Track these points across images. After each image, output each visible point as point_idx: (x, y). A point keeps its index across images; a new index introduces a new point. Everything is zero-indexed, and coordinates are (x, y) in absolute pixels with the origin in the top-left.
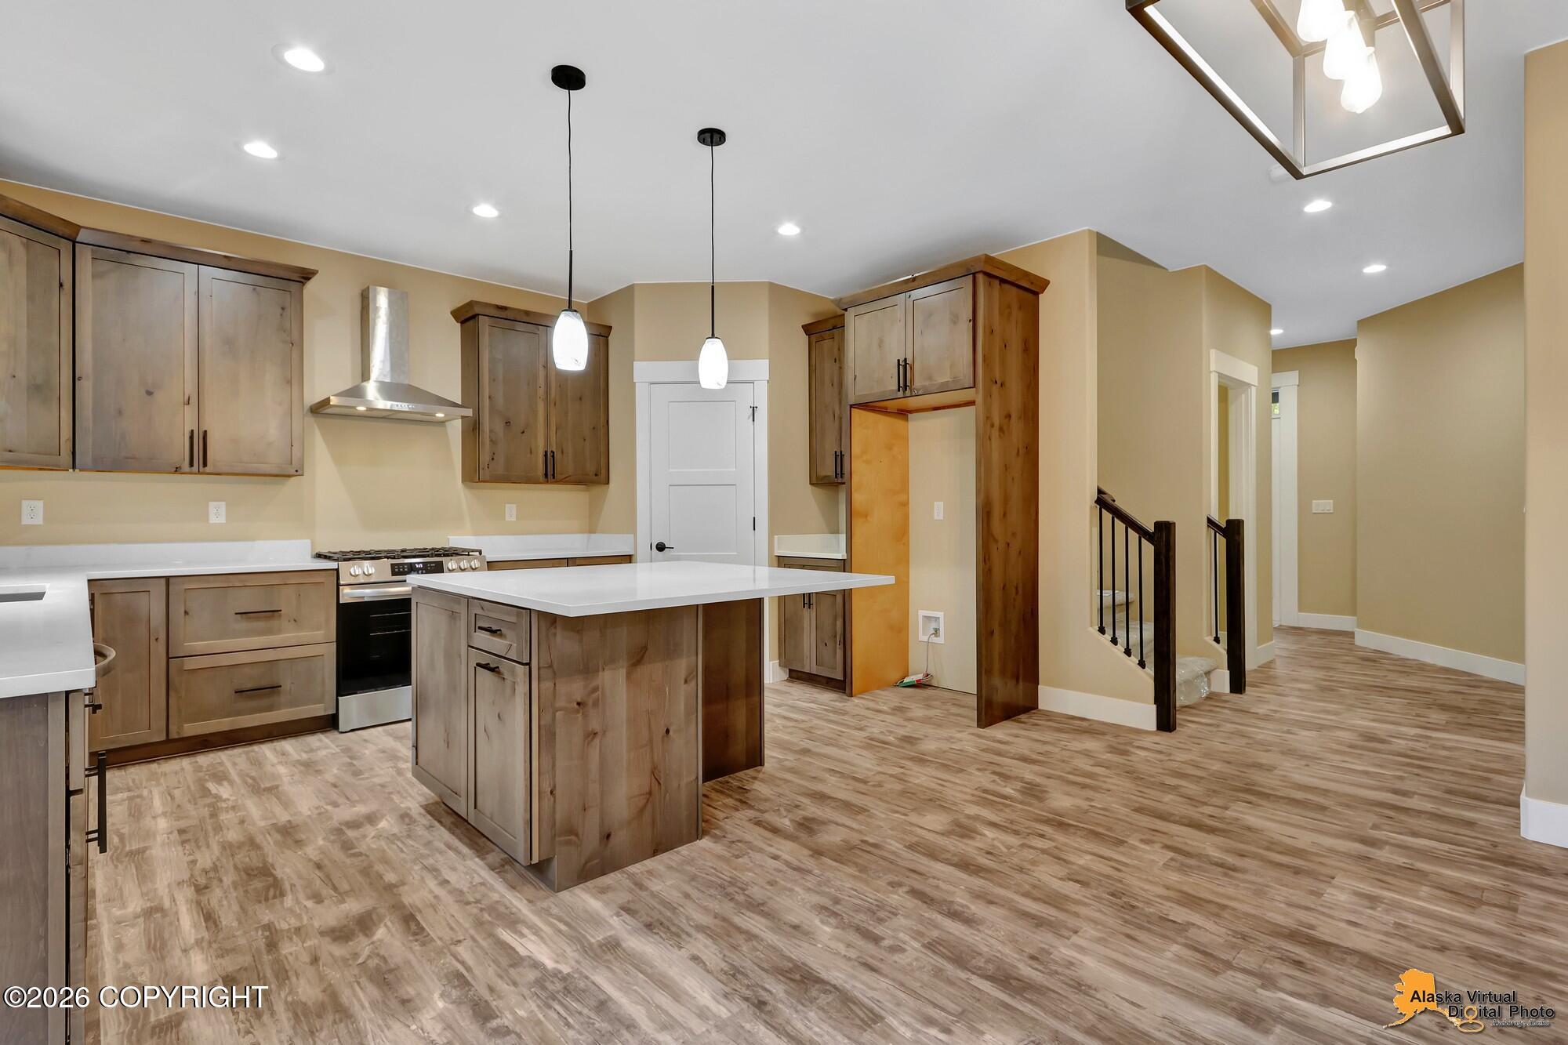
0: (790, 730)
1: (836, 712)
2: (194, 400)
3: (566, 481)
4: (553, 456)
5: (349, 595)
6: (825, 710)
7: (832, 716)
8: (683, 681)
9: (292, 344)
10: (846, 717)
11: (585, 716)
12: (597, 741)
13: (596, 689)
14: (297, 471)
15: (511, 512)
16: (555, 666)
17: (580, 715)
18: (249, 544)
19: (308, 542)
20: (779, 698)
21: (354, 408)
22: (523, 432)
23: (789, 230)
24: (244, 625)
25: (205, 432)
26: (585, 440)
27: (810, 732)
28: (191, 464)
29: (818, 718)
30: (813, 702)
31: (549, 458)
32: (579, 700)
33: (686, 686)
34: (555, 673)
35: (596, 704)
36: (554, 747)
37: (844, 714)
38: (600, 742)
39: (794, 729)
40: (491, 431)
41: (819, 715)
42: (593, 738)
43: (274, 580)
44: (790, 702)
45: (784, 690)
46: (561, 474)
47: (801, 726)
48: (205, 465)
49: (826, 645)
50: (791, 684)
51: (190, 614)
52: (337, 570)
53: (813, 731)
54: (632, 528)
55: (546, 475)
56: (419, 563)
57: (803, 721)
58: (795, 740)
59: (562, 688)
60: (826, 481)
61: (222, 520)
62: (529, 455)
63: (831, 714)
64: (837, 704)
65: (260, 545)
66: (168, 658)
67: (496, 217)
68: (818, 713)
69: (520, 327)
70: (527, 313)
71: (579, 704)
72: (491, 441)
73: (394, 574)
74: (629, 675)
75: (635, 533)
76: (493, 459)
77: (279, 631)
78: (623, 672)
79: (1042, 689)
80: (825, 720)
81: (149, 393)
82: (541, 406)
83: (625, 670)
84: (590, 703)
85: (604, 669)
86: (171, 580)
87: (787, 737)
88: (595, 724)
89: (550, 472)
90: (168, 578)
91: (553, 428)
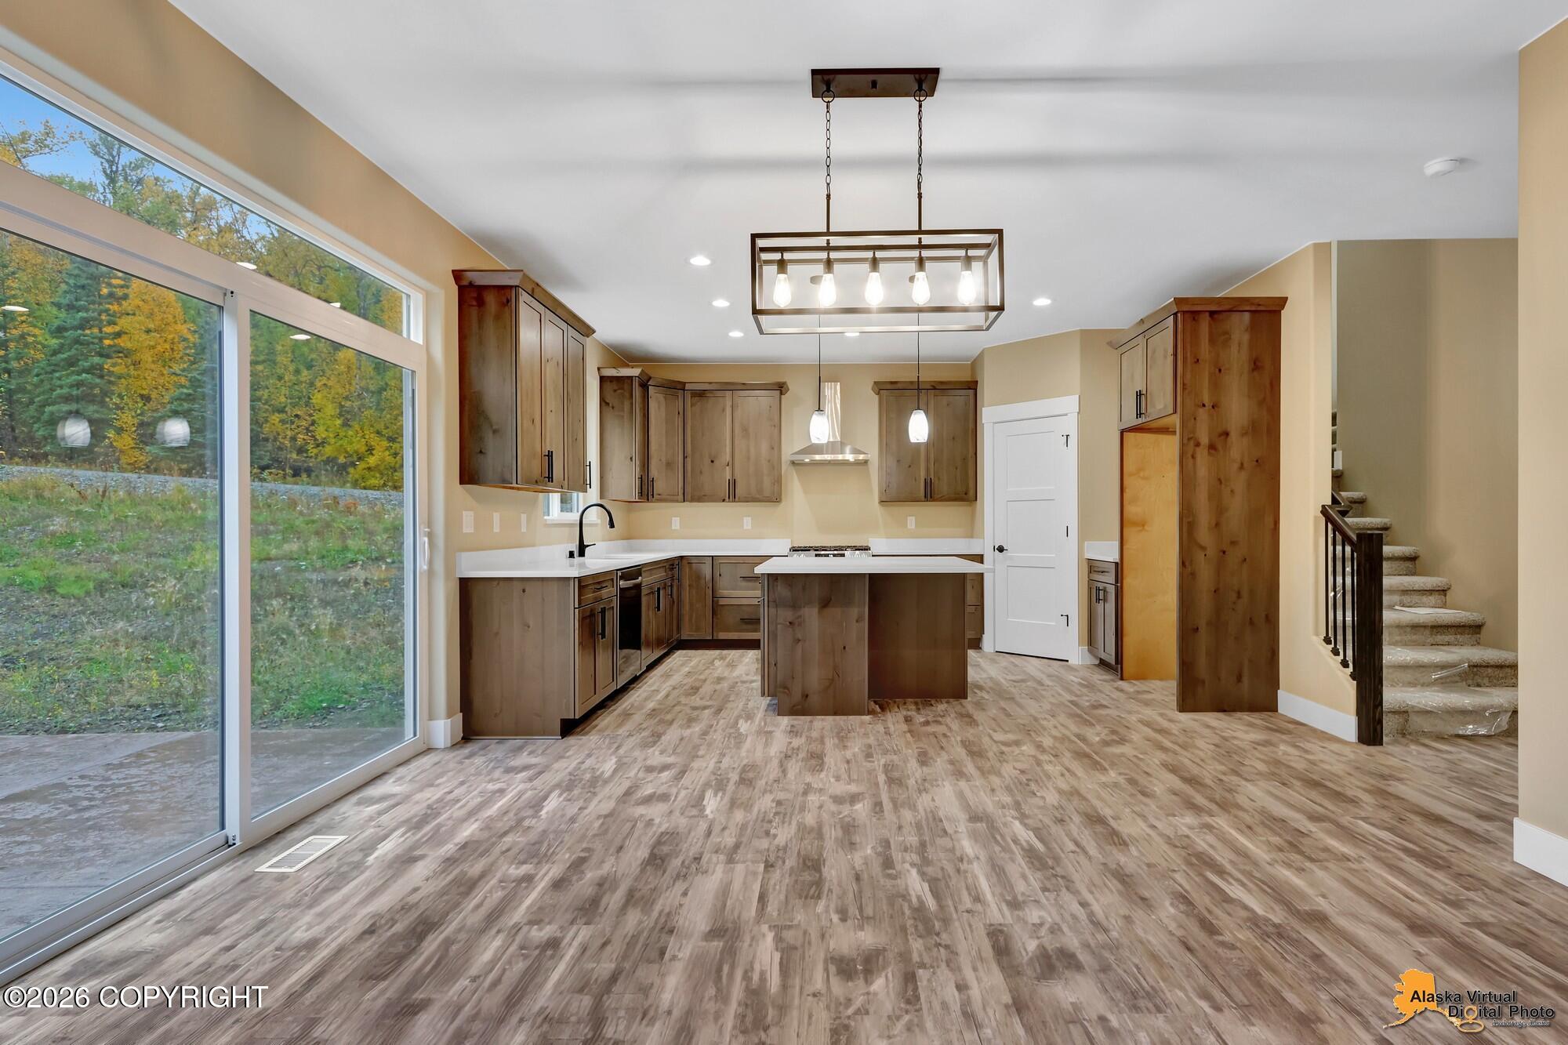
3: (942, 499)
15: (911, 522)
23: (1042, 302)
79: (1281, 694)
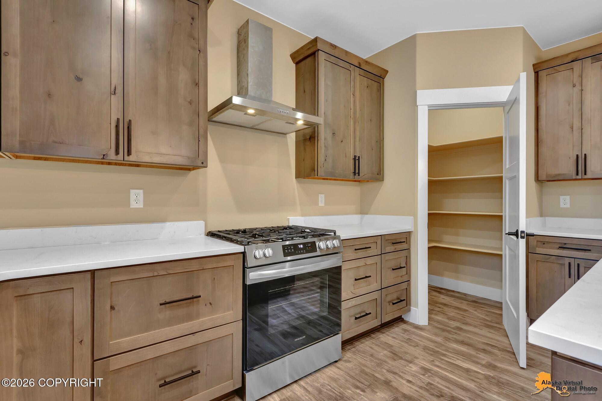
2: (119, 91)
5: (254, 277)
9: (199, 51)
14: (202, 163)
19: (202, 223)
24: (167, 313)
25: (130, 121)
28: (117, 153)
48: (129, 153)
51: (116, 308)
52: (244, 253)
56: (300, 244)
61: (140, 205)
66: (94, 361)
72: (325, 146)
73: (286, 255)
77: (198, 316)
86: (96, 273)
89: (357, 171)
90: (93, 272)
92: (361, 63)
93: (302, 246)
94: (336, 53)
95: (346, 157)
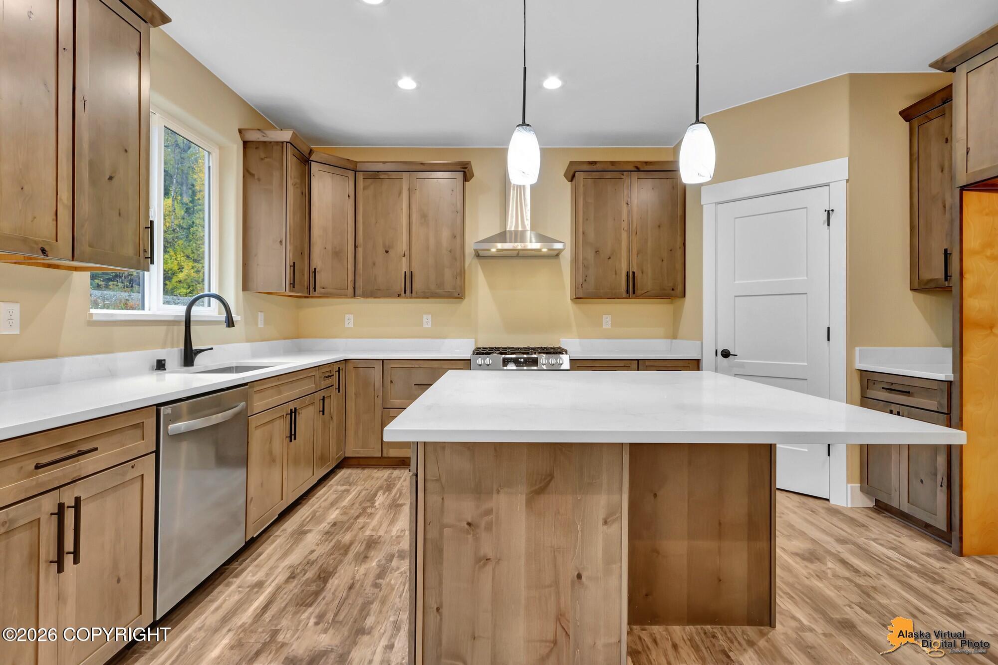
0: (840, 583)
1: (925, 573)
4: (634, 276)
6: (909, 567)
7: (917, 581)
8: (601, 522)
10: (938, 588)
11: (477, 539)
12: (489, 568)
13: (489, 512)
16: (443, 480)
17: (470, 537)
18: (442, 340)
20: (849, 531)
21: (489, 250)
22: (610, 258)
26: (662, 261)
27: (869, 596)
29: (891, 576)
30: (894, 549)
31: (631, 278)
32: (470, 521)
33: (605, 527)
34: (443, 488)
35: (489, 527)
36: (442, 563)
37: (935, 582)
38: (494, 570)
39: (848, 583)
40: (584, 259)
41: (895, 572)
42: (485, 565)
43: (436, 365)
44: (861, 541)
45: (861, 520)
46: (642, 290)
47: (861, 581)
49: (922, 481)
50: (874, 515)
53: (872, 594)
54: (699, 336)
55: (628, 292)
56: (521, 358)
57: (867, 575)
58: (840, 602)
59: (452, 504)
60: (932, 285)
61: (430, 326)
62: (614, 276)
63: (914, 576)
64: (932, 561)
65: (447, 342)
67: (560, 88)
68: (896, 569)
69: (608, 175)
70: (613, 163)
71: (469, 524)
74: (529, 502)
75: (701, 339)
76: (585, 280)
78: (521, 500)
80: (901, 582)
81: (387, 252)
82: (624, 236)
83: (524, 497)
84: (483, 525)
85: (498, 492)
86: (385, 361)
87: (830, 593)
88: (487, 549)
90: (383, 360)
91: (634, 252)
92: (639, 166)
93: (522, 360)
94: (598, 167)
95: (616, 274)
